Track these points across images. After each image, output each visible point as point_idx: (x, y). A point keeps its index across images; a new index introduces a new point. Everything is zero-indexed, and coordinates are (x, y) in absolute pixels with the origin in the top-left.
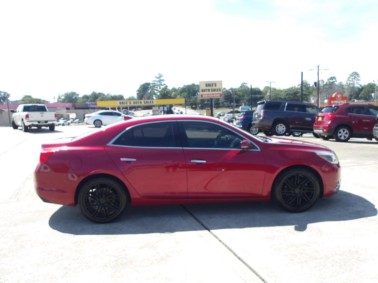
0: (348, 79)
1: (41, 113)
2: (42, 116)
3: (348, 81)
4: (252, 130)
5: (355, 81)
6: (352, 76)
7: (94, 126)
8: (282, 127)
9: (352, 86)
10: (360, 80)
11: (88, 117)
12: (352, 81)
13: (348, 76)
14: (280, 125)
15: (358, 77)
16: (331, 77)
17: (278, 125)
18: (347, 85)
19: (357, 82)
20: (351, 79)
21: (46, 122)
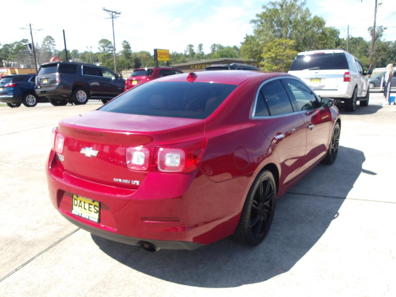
0: (43, 43)
3: (44, 45)
4: (28, 101)
5: (51, 46)
6: (47, 40)
8: (82, 94)
9: (48, 51)
10: (55, 45)
12: (48, 45)
13: (43, 40)
14: (80, 91)
15: (53, 41)
16: (24, 40)
17: (78, 92)
18: (44, 50)
19: (53, 47)
20: (46, 44)
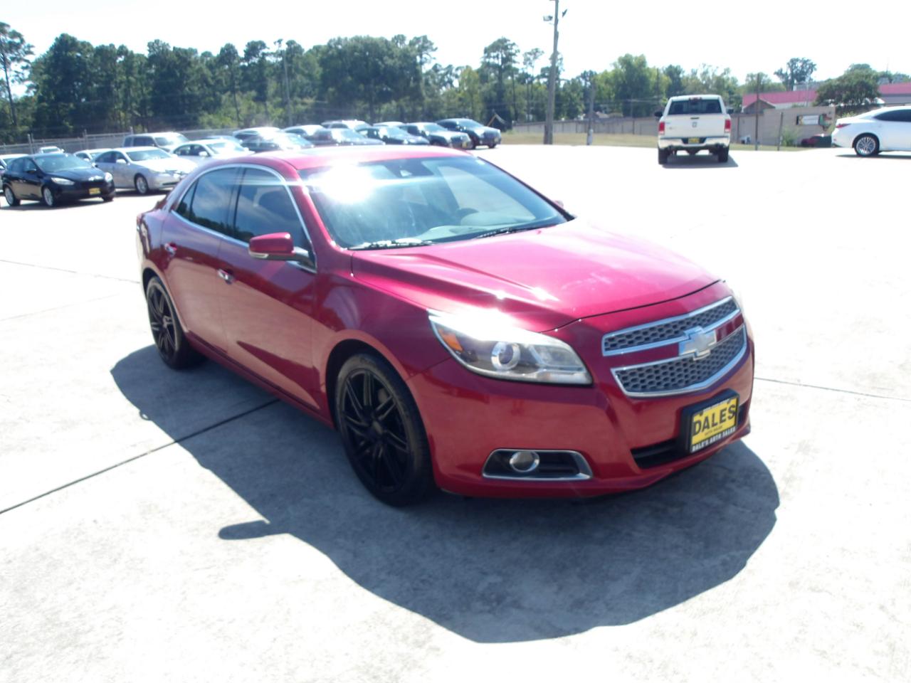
1: (692, 118)
2: (694, 125)
7: (853, 152)
11: (841, 126)
21: (702, 140)
